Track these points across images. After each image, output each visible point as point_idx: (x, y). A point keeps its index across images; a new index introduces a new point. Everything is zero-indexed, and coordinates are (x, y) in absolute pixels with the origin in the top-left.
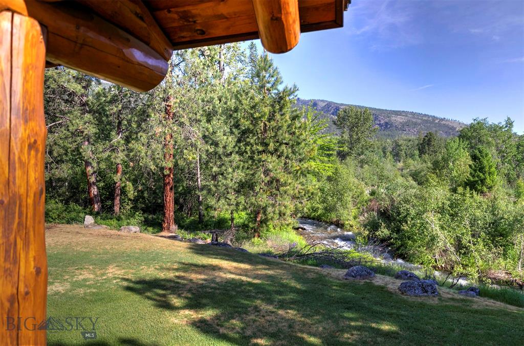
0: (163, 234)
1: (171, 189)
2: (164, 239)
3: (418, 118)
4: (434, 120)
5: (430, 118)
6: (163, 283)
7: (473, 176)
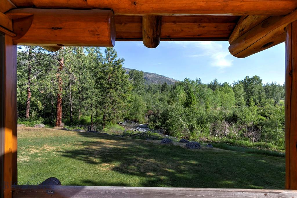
0: (56, 128)
1: (61, 105)
2: (59, 130)
3: (158, 76)
4: (163, 78)
5: (162, 77)
6: (81, 152)
7: (188, 101)
